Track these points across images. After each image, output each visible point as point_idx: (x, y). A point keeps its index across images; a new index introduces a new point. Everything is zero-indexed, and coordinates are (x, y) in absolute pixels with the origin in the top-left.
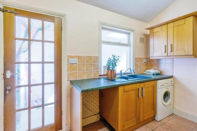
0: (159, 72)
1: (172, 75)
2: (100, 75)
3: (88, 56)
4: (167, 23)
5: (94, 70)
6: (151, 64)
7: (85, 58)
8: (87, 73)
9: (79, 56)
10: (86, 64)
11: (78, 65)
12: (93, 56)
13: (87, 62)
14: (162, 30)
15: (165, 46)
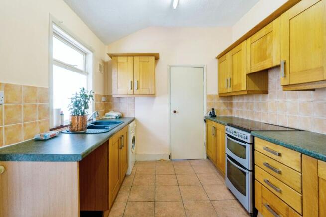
0: (121, 115)
1: (134, 116)
2: (51, 128)
3: (29, 87)
4: (133, 55)
5: (40, 119)
6: (109, 104)
7: (21, 91)
8: (27, 127)
9: (7, 86)
10: (25, 106)
11: (6, 107)
12: (40, 88)
13: (26, 102)
14: (127, 61)
15: (132, 82)
